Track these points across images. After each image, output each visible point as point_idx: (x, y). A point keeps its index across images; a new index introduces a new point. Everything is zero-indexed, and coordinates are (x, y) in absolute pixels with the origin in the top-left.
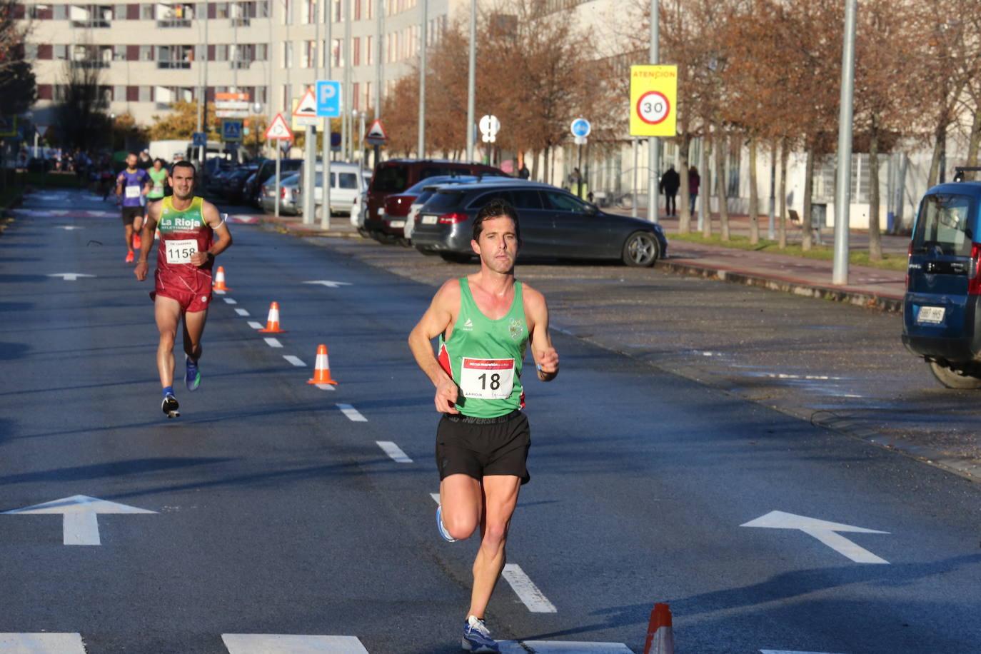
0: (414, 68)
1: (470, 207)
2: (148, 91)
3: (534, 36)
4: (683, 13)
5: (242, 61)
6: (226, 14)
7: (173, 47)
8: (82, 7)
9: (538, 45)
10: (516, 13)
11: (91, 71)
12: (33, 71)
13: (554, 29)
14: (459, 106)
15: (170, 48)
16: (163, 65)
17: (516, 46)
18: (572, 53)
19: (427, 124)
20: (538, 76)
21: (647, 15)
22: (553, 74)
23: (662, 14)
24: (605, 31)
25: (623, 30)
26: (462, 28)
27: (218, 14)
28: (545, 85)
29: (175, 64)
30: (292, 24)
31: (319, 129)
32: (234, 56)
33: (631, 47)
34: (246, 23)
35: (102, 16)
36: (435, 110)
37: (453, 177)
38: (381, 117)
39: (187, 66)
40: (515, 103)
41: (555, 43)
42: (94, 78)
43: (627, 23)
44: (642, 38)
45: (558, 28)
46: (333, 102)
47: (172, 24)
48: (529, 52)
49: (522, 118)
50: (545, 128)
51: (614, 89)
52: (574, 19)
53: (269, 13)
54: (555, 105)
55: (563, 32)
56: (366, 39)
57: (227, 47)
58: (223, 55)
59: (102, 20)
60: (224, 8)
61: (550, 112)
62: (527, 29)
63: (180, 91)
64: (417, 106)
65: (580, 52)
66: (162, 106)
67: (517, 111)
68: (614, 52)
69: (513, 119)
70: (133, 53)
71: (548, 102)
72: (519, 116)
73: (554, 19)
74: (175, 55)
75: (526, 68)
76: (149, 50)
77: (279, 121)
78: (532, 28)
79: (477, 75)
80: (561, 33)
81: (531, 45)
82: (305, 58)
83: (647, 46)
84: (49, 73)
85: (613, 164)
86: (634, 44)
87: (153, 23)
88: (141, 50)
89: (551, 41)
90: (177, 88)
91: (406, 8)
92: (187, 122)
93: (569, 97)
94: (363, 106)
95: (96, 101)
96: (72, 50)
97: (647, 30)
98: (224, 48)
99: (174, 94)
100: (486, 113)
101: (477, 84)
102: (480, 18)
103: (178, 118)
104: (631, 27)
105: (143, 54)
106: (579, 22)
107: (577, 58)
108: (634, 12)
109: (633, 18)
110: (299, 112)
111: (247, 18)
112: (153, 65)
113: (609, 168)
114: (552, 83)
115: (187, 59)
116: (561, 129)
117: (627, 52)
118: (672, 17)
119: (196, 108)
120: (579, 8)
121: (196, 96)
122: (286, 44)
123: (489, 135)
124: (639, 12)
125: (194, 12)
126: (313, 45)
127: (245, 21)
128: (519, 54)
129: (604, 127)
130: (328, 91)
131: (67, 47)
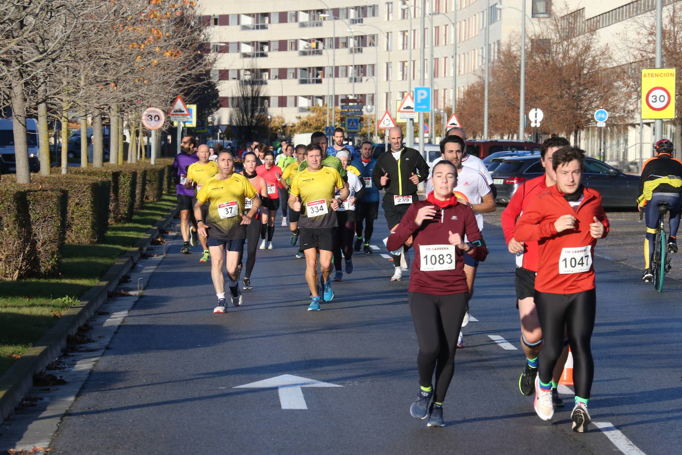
0: (480, 77)
1: (526, 172)
2: (293, 99)
3: (566, 52)
4: (678, 31)
5: (357, 77)
6: (346, 45)
7: (310, 68)
8: (248, 43)
9: (569, 58)
10: (553, 36)
11: (256, 87)
12: (217, 88)
13: (581, 46)
14: (513, 103)
15: (308, 70)
16: (303, 82)
17: (553, 59)
18: (594, 62)
19: (490, 117)
20: (569, 80)
21: (651, 34)
22: (580, 78)
23: (663, 32)
24: (620, 46)
25: (634, 45)
26: (514, 49)
27: (341, 45)
28: (574, 86)
29: (311, 81)
30: (391, 51)
31: (416, 121)
32: (352, 74)
33: (639, 57)
34: (360, 50)
35: (262, 49)
36: (496, 106)
37: (513, 151)
38: (456, 112)
39: (319, 81)
40: (553, 99)
41: (581, 57)
42: (258, 92)
43: (636, 40)
44: (649, 50)
45: (584, 46)
46: (425, 102)
47: (310, 53)
48: (562, 64)
49: (558, 109)
50: (575, 117)
51: (628, 87)
52: (595, 39)
53: (375, 43)
54: (581, 100)
55: (587, 48)
56: (443, 59)
57: (347, 67)
58: (344, 73)
59: (262, 52)
60: (344, 41)
61: (578, 105)
62: (561, 47)
63: (314, 98)
64: (483, 104)
65: (599, 62)
66: (302, 110)
67: (554, 105)
68: (627, 61)
69: (551, 111)
70: (282, 74)
71: (577, 99)
72: (556, 108)
73: (580, 40)
74: (311, 74)
75: (561, 74)
76: (293, 71)
77: (387, 116)
78: (565, 47)
79: (526, 80)
80: (586, 49)
81: (564, 58)
82: (401, 73)
83: (651, 56)
84: (228, 89)
85: (622, 141)
86: (641, 55)
87: (296, 53)
88: (289, 71)
89: (579, 55)
90: (313, 96)
91: (471, 37)
92: (320, 120)
93: (592, 94)
94: (441, 105)
95: (259, 107)
96: (242, 73)
97: (652, 45)
98: (344, 68)
99: (310, 101)
100: (532, 107)
101: (526, 87)
102: (527, 40)
103: (313, 117)
104: (639, 42)
105: (290, 74)
106: (598, 42)
107: (597, 67)
108: (641, 32)
109: (641, 36)
110: (402, 109)
111: (360, 47)
112: (296, 81)
113: (618, 144)
114: (580, 85)
115: (319, 77)
116: (586, 117)
117: (637, 60)
118: (670, 35)
119: (326, 110)
120: (598, 31)
121: (325, 102)
122: (387, 64)
123: (536, 122)
124: (645, 32)
125: (324, 44)
126: (406, 64)
127: (359, 49)
128: (555, 64)
129: (617, 115)
130: (422, 94)
131: (239, 71)
